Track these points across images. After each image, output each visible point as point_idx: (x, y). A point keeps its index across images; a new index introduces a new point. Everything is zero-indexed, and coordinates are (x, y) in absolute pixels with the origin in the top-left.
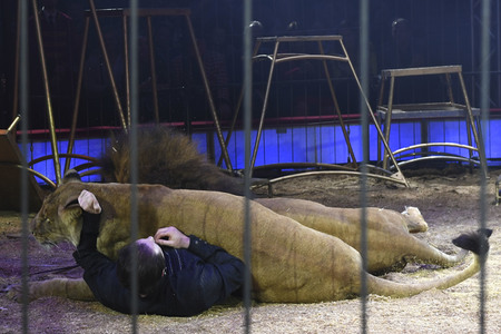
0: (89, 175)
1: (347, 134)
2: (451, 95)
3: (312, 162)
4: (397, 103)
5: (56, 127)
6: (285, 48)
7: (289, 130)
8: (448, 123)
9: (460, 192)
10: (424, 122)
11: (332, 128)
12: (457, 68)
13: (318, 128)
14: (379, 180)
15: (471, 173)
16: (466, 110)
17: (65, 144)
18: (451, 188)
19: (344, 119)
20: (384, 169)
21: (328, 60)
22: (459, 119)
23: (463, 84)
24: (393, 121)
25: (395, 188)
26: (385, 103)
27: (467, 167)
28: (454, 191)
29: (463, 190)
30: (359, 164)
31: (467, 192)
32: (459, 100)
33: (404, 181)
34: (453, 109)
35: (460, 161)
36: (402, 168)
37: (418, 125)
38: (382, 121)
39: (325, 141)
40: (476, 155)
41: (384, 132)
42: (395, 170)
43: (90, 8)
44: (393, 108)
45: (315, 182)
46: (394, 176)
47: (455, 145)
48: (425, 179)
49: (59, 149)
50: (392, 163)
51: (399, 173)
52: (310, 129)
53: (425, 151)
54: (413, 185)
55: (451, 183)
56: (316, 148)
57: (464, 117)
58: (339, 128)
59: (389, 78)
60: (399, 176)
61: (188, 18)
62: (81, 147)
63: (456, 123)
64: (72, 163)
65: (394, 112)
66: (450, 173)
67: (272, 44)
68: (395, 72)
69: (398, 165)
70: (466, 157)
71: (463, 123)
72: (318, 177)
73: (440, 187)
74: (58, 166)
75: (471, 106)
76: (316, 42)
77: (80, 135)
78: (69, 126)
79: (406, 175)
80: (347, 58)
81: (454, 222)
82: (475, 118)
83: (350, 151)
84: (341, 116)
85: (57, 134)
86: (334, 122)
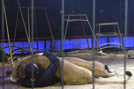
0: (19, 52)
1: (87, 41)
2: (115, 30)
3: (78, 48)
4: (101, 32)
5: (10, 39)
6: (71, 18)
7: (72, 40)
8: (114, 38)
9: (117, 56)
10: (108, 37)
11: (83, 39)
12: (117, 23)
13: (80, 39)
14: (96, 53)
15: (120, 51)
16: (119, 34)
17: (12, 43)
18: (115, 55)
19: (87, 37)
20: (97, 50)
21: (82, 21)
22: (117, 37)
23: (118, 27)
24: (100, 37)
25: (100, 55)
26: (98, 32)
27: (119, 49)
28: (116, 56)
29: (118, 55)
30: (91, 49)
31: (119, 56)
32: (117, 32)
33: (103, 53)
34: (116, 34)
35: (117, 48)
36: (102, 50)
37: (106, 39)
38: (97, 37)
39: (82, 43)
40: (122, 46)
41: (97, 40)
42: (100, 50)
43: (19, 7)
44: (100, 34)
45: (79, 53)
46: (100, 52)
47: (116, 44)
48: (108, 53)
49: (11, 45)
50: (99, 48)
51: (101, 51)
52: (78, 40)
53: (108, 45)
54: (105, 54)
55: (115, 54)
56: (79, 45)
57: (118, 36)
58: (85, 39)
59: (99, 26)
60: (101, 52)
61: (45, 10)
62: (16, 44)
63: (116, 38)
64: (14, 49)
65: (100, 35)
66: (115, 51)
67: (68, 17)
68: (100, 24)
69: (101, 49)
70: (119, 47)
71: (118, 38)
72: (80, 52)
73: (112, 55)
74: (10, 49)
75: (121, 33)
76: (79, 16)
77: (16, 41)
78: (13, 39)
79: (103, 52)
80: (88, 20)
81: (116, 64)
82: (121, 36)
83: (88, 45)
84: (86, 36)
85: (10, 41)
86: (84, 38)
